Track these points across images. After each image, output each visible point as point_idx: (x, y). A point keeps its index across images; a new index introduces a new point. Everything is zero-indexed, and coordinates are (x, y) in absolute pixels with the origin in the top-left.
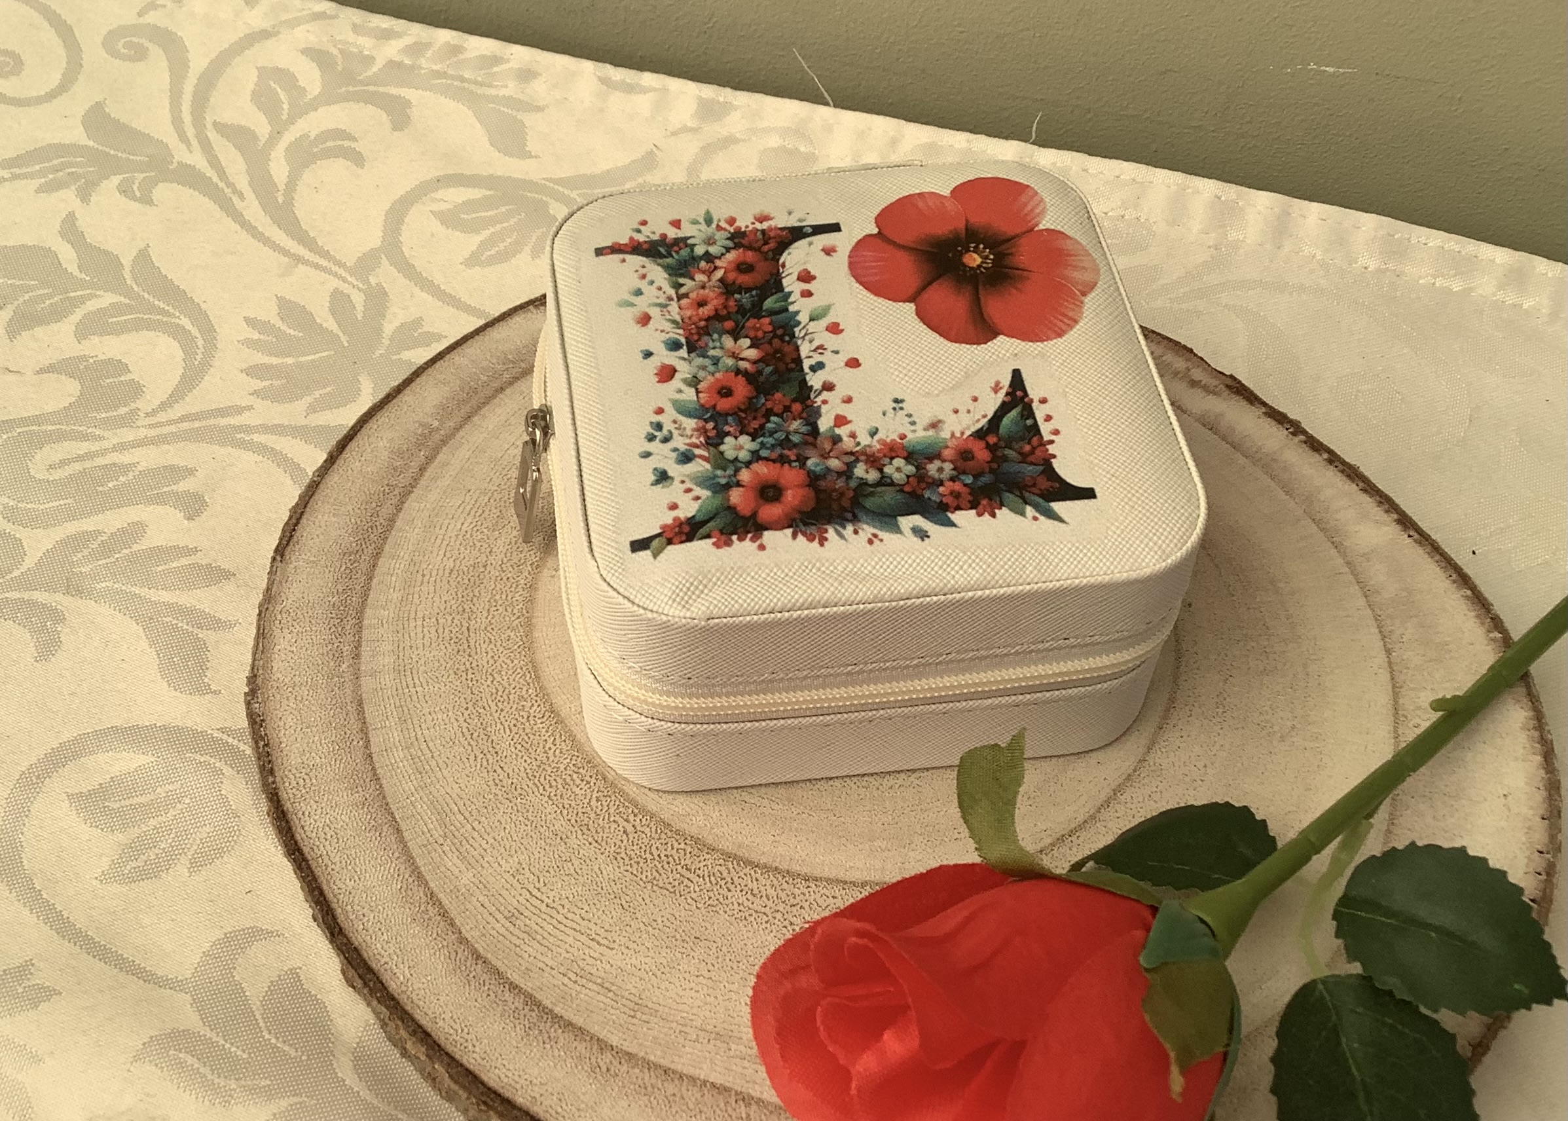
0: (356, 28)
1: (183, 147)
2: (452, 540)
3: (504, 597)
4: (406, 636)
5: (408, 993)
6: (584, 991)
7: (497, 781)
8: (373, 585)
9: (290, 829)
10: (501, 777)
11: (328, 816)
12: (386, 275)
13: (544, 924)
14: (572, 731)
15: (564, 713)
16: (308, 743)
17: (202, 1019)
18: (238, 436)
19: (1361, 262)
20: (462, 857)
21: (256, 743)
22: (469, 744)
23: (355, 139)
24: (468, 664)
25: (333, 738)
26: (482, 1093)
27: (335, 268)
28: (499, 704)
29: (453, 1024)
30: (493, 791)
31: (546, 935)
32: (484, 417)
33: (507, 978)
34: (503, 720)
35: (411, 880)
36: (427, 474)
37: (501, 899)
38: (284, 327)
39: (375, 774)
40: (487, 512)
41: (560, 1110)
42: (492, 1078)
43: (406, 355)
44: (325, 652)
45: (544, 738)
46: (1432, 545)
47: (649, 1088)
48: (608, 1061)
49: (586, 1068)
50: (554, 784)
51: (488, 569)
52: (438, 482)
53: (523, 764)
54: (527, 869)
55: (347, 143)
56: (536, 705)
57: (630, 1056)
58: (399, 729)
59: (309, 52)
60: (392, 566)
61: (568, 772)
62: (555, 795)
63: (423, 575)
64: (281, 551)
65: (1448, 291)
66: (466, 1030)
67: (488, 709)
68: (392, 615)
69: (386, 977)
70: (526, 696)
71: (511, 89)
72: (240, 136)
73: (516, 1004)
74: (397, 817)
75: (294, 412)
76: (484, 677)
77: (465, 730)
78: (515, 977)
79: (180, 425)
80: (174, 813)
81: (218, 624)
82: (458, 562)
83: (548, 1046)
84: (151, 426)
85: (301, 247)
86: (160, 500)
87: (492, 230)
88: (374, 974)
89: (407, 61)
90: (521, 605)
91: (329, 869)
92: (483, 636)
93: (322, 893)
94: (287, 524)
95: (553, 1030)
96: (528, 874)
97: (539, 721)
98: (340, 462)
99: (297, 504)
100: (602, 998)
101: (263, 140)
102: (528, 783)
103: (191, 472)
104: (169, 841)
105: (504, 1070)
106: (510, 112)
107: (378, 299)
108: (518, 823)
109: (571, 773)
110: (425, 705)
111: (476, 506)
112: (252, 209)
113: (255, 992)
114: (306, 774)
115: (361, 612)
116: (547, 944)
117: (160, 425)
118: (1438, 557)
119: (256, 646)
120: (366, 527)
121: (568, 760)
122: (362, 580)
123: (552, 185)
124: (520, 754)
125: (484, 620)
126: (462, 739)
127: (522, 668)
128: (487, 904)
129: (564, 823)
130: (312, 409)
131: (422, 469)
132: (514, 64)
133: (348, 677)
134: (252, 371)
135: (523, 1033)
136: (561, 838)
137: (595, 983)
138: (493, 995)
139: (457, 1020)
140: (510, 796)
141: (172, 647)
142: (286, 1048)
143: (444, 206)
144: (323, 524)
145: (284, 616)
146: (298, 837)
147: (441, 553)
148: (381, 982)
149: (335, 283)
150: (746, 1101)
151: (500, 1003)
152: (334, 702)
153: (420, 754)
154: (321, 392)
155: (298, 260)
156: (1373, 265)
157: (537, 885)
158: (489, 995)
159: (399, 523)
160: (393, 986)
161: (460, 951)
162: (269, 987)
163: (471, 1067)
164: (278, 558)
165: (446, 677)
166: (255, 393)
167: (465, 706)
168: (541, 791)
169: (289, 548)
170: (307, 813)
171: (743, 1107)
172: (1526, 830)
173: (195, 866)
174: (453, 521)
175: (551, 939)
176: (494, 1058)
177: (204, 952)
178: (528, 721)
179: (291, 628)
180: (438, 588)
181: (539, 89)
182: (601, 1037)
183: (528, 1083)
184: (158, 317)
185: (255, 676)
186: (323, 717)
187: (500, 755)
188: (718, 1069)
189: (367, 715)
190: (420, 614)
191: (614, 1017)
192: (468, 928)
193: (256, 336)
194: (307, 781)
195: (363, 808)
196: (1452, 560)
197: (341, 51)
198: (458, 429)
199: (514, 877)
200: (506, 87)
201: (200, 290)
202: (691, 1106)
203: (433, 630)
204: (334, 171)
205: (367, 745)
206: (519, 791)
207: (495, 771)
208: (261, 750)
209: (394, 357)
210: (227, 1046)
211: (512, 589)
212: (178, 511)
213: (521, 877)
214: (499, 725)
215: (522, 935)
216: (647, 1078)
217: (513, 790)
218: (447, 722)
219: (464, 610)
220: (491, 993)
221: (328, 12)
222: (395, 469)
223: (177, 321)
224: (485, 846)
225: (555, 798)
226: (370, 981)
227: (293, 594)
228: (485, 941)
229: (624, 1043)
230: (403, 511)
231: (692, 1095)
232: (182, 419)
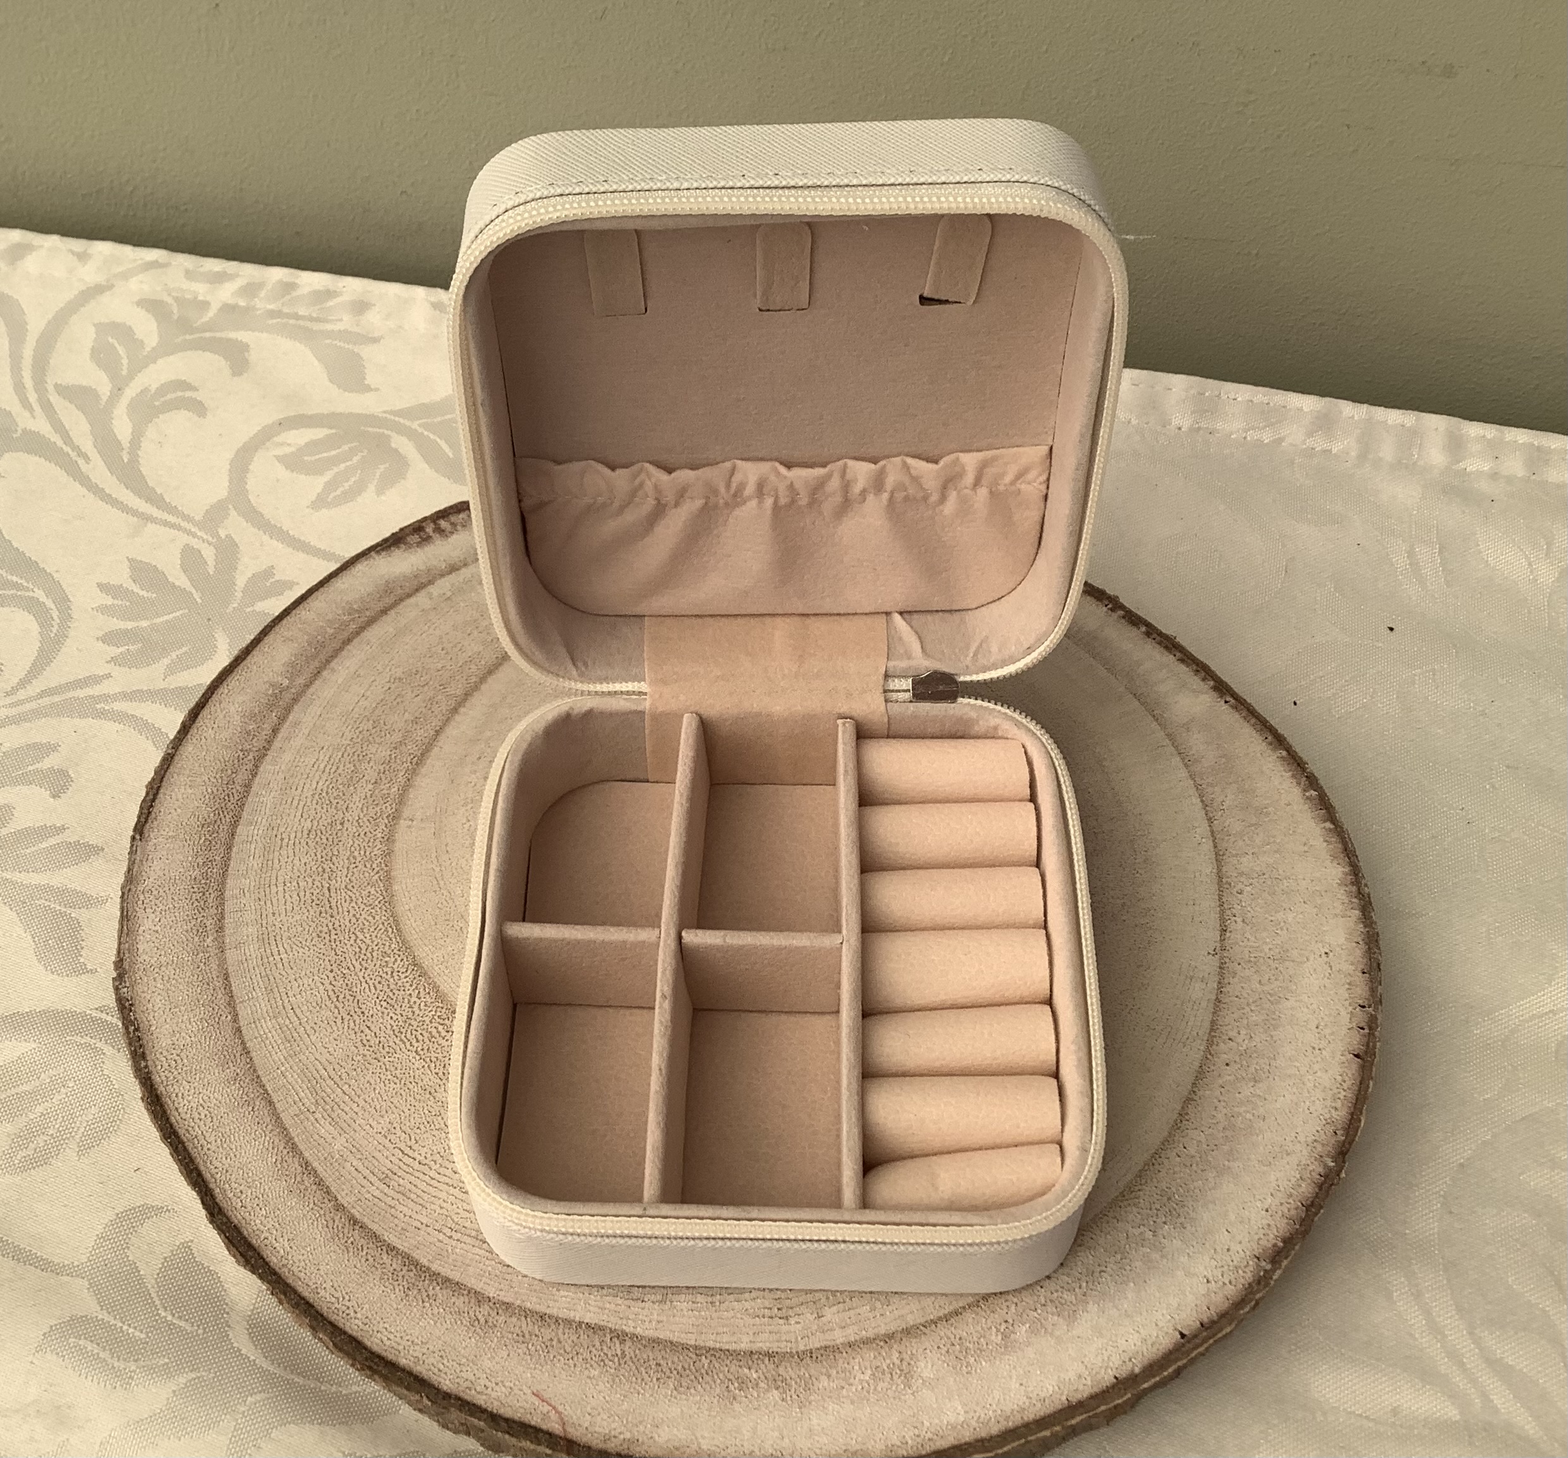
0: (189, 275)
1: (27, 414)
2: (309, 800)
3: (362, 853)
4: (269, 903)
5: (289, 1266)
6: (459, 1245)
7: (365, 1042)
8: (233, 855)
9: (165, 1112)
10: (368, 1038)
11: (201, 1095)
12: (235, 526)
13: (418, 1182)
14: (435, 983)
15: (426, 963)
16: (177, 1023)
17: (99, 1303)
18: (98, 706)
19: (1175, 422)
20: (334, 1122)
21: (127, 1028)
22: (336, 1007)
23: (195, 389)
24: (330, 925)
25: (201, 1016)
26: (366, 1359)
27: (184, 524)
28: (363, 963)
29: (334, 1293)
30: (361, 1052)
31: (419, 1192)
32: (333, 670)
33: (385, 1241)
34: (367, 978)
35: (285, 1152)
36: (280, 736)
37: (374, 1161)
38: (136, 589)
39: (245, 1048)
40: (341, 767)
41: (442, 1367)
42: (374, 1342)
43: (260, 606)
44: (189, 928)
45: (408, 993)
46: (1248, 710)
47: (527, 1336)
48: (486, 1313)
49: (464, 1322)
50: (420, 1038)
51: (345, 826)
52: (292, 742)
53: (390, 1021)
54: (398, 1128)
55: (188, 394)
56: (399, 959)
57: (507, 1306)
58: (267, 999)
59: (144, 303)
60: (251, 832)
61: (434, 1025)
62: (422, 1050)
63: (282, 839)
64: (140, 829)
65: (1259, 444)
66: (347, 1298)
67: (352, 969)
68: (253, 884)
69: (267, 1253)
70: (389, 952)
71: (346, 322)
72: (80, 396)
73: (394, 1266)
74: (269, 1089)
75: (152, 676)
76: (347, 937)
77: (331, 993)
78: (392, 1239)
79: (39, 701)
80: (60, 1098)
81: (88, 901)
82: (315, 823)
83: (427, 1305)
84: (12, 705)
85: (148, 505)
86: (26, 779)
87: (336, 470)
88: (255, 1250)
89: (242, 303)
90: (379, 860)
91: (205, 1149)
92: (344, 894)
93: (200, 1174)
94: (143, 801)
95: (431, 1288)
96: (399, 1133)
97: (403, 976)
98: (193, 731)
99: (153, 779)
100: (477, 1250)
101: (104, 398)
102: (395, 1039)
103: (53, 748)
104: (57, 1126)
105: (386, 1333)
106: (347, 346)
107: (228, 551)
108: (387, 1082)
109: (437, 1025)
110: (289, 971)
111: (331, 762)
112: (98, 470)
113: (149, 1269)
114: (178, 1055)
115: (222, 884)
116: (422, 1202)
117: (21, 703)
118: (1253, 721)
119: (121, 931)
120: (222, 796)
121: (433, 1013)
122: (222, 850)
123: (393, 417)
124: (386, 1011)
125: (344, 878)
126: (328, 1003)
127: (383, 924)
128: (361, 1168)
129: (432, 1078)
130: (171, 670)
131: (275, 731)
132: (345, 298)
133: (213, 951)
134: (109, 638)
135: (403, 1294)
136: (430, 1093)
137: (469, 1236)
138: (371, 1259)
139: (338, 1288)
140: (378, 1055)
141: (47, 930)
142: (182, 1324)
143: (288, 450)
144: (180, 797)
145: (147, 895)
146: (173, 1120)
147: (299, 814)
148: (262, 1258)
149: (185, 539)
150: (621, 1337)
151: (378, 1266)
152: (200, 979)
153: (288, 1022)
154: (178, 653)
155: (147, 518)
156: (1186, 424)
157: (409, 1143)
158: (367, 1260)
159: (255, 788)
160: (274, 1261)
161: (337, 1218)
162: (163, 1264)
163: (354, 1334)
164: (138, 837)
165: (309, 941)
166: (113, 660)
167: (329, 968)
168: (408, 1047)
169: (147, 826)
170: (180, 1095)
171: (618, 1345)
172: (1347, 986)
173: (84, 1149)
174: (309, 780)
175: (426, 1196)
176: (375, 1322)
177: (98, 1235)
178: (392, 977)
179: (154, 907)
180: (297, 851)
181: (374, 319)
182: (478, 1290)
183: (410, 1343)
184: (12, 592)
185: (121, 960)
186: (190, 995)
187: (367, 1014)
188: (591, 1308)
189: (233, 988)
190: (281, 880)
191: (490, 1268)
192: (343, 1194)
193: (109, 601)
194: (179, 1061)
195: (234, 1084)
196: (1267, 722)
197: (176, 299)
198: (307, 686)
199: (386, 1138)
200: (341, 320)
201: (53, 561)
202: (568, 1349)
203: (295, 896)
204: (177, 423)
205: (235, 1018)
206: (387, 1049)
207: (362, 1032)
208: (131, 1036)
209: (248, 610)
210: (125, 1328)
211: (370, 844)
212: (43, 790)
213: (393, 1137)
214: (364, 984)
215: (397, 1196)
216: (524, 1326)
217: (381, 1049)
218: (313, 986)
219: (324, 871)
220: (369, 1257)
221: (160, 261)
222: (248, 733)
223: (31, 594)
224: (356, 1109)
225: (421, 1053)
226: (251, 1257)
227: (154, 871)
228: (361, 1206)
229: (501, 1293)
230: (258, 777)
231: (568, 1338)
232: (42, 694)
